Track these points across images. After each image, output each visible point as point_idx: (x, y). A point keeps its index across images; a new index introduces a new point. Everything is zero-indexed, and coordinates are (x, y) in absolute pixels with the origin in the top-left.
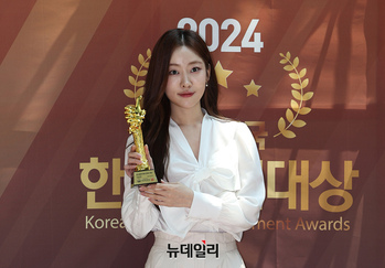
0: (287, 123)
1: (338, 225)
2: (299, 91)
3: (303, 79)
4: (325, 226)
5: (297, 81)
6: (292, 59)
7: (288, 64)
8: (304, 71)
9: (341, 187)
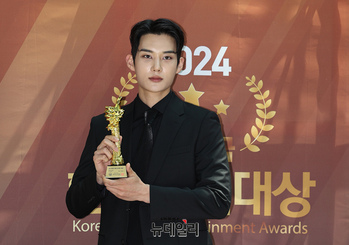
0: (252, 138)
1: (297, 229)
2: (263, 110)
3: (266, 100)
4: (286, 230)
5: (261, 102)
6: (257, 82)
7: (253, 86)
8: (267, 93)
9: (300, 195)
